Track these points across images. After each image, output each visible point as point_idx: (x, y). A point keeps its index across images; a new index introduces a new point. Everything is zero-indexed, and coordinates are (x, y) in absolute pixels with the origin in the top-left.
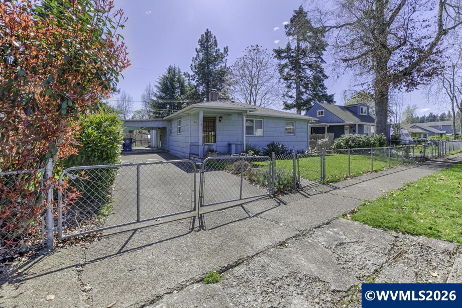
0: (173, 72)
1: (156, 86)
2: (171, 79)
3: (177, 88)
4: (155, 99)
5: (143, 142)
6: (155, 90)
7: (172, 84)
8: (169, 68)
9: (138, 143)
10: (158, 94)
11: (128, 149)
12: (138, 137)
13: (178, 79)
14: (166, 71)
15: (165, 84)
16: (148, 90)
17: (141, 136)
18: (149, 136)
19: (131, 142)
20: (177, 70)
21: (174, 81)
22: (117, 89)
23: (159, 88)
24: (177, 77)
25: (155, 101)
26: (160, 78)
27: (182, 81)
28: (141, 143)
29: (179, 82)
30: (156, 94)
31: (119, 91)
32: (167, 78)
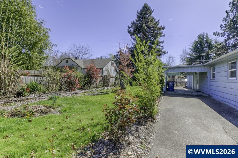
0: (202, 37)
1: (190, 49)
2: (201, 42)
3: (205, 47)
4: (189, 56)
5: (181, 83)
6: (189, 51)
7: (201, 45)
8: (199, 35)
9: (178, 84)
10: (191, 53)
11: (171, 90)
12: (178, 80)
13: (206, 41)
14: (197, 38)
15: (196, 46)
16: (185, 51)
17: (181, 80)
18: (186, 80)
19: (174, 84)
20: (206, 35)
21: (203, 43)
22: (166, 52)
23: (191, 49)
24: (205, 39)
25: (189, 58)
26: (192, 43)
27: (209, 41)
28: (180, 84)
29: (207, 42)
30: (189, 54)
31: (167, 53)
32: (197, 42)
